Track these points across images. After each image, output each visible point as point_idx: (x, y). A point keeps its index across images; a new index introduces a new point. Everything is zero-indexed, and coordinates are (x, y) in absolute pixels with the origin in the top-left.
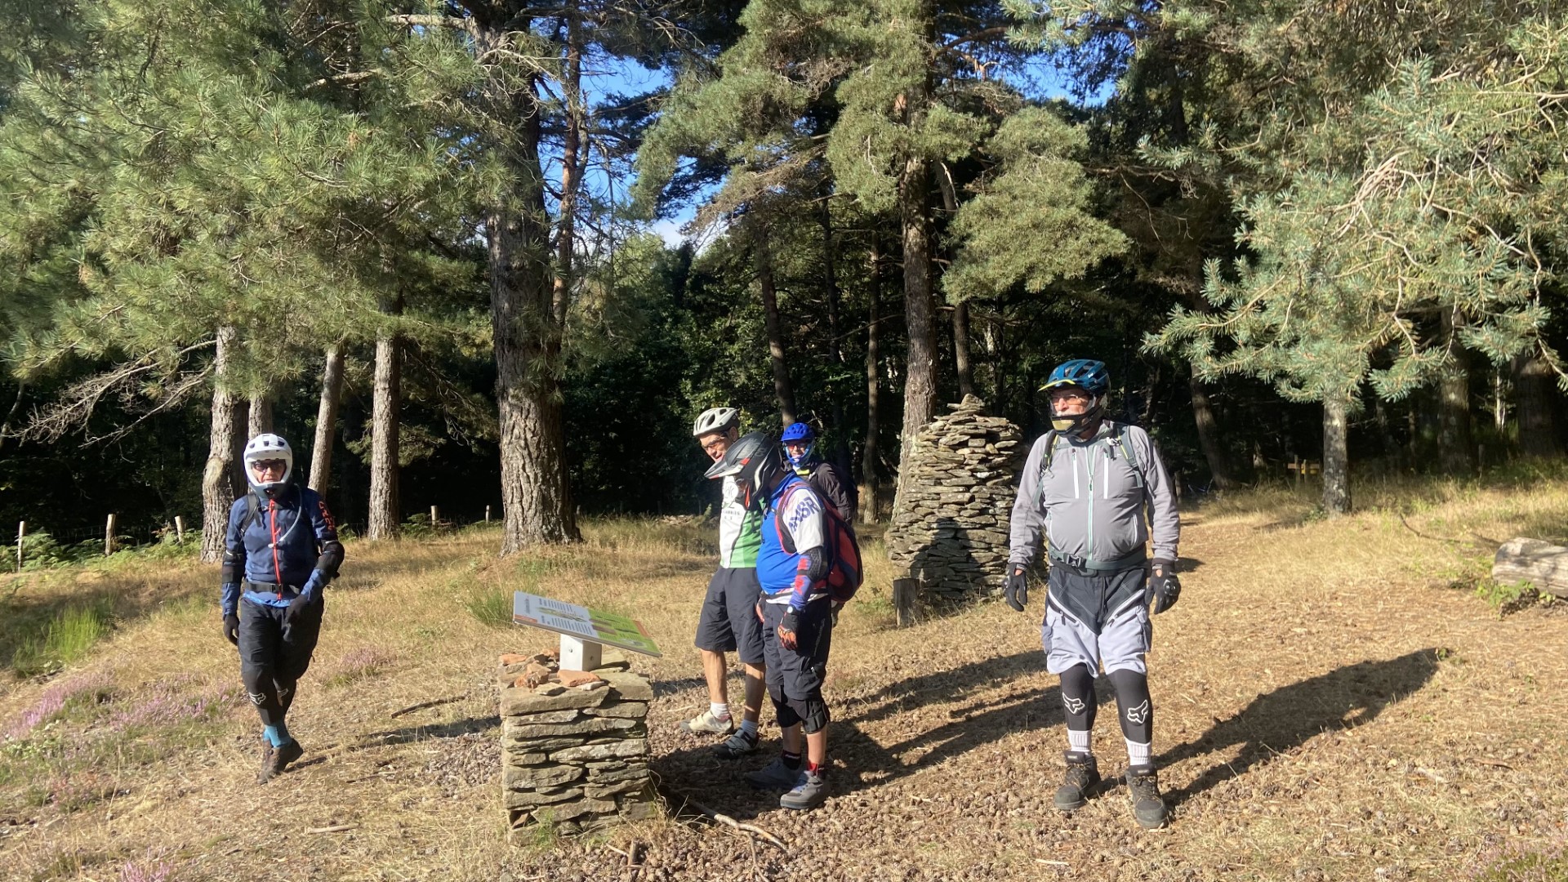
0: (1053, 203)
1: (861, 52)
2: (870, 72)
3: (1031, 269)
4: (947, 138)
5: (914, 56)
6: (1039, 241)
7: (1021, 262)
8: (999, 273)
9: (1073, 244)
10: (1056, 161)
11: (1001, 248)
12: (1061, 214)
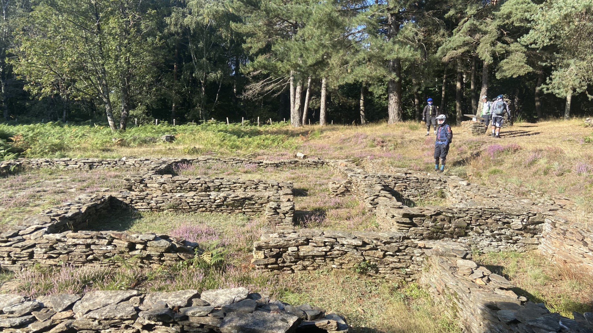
0: (519, 62)
1: (485, 33)
2: (487, 36)
3: (514, 74)
4: (501, 49)
5: (495, 34)
6: (516, 69)
7: (512, 72)
8: (508, 74)
9: (522, 70)
10: (520, 53)
11: (508, 69)
12: (521, 64)
